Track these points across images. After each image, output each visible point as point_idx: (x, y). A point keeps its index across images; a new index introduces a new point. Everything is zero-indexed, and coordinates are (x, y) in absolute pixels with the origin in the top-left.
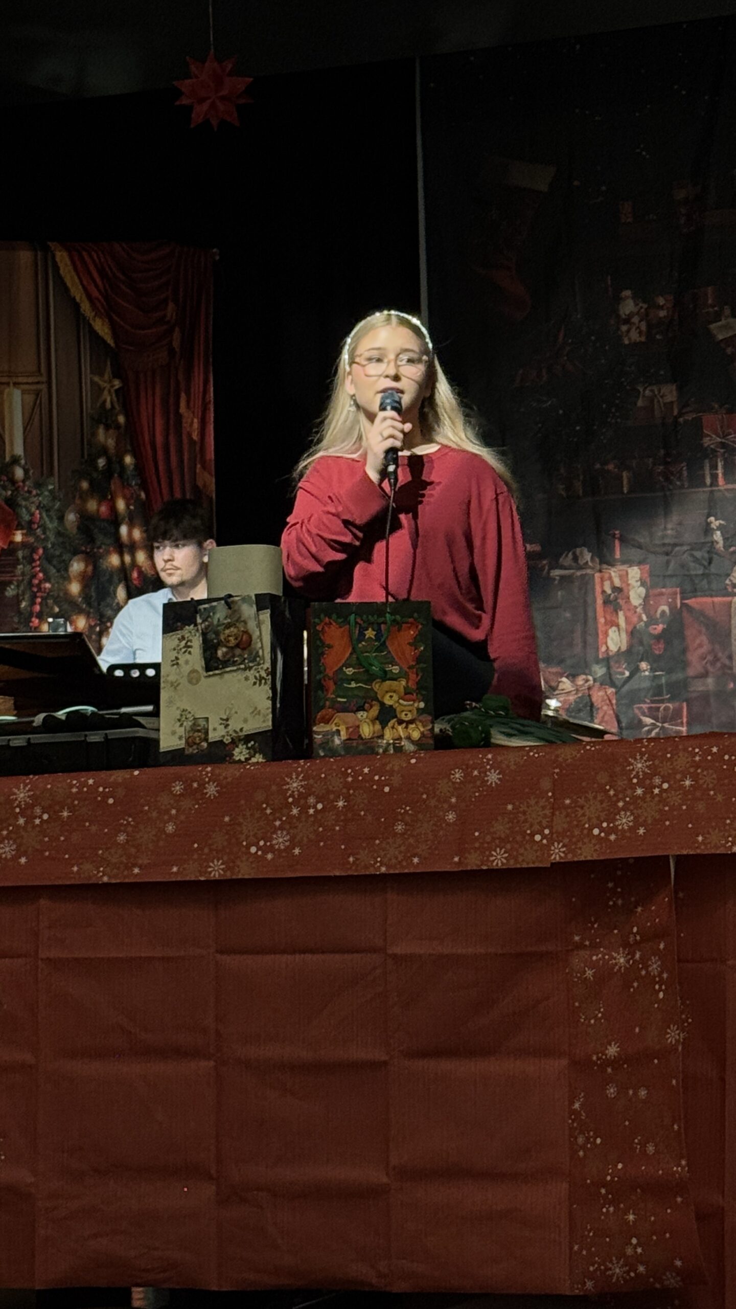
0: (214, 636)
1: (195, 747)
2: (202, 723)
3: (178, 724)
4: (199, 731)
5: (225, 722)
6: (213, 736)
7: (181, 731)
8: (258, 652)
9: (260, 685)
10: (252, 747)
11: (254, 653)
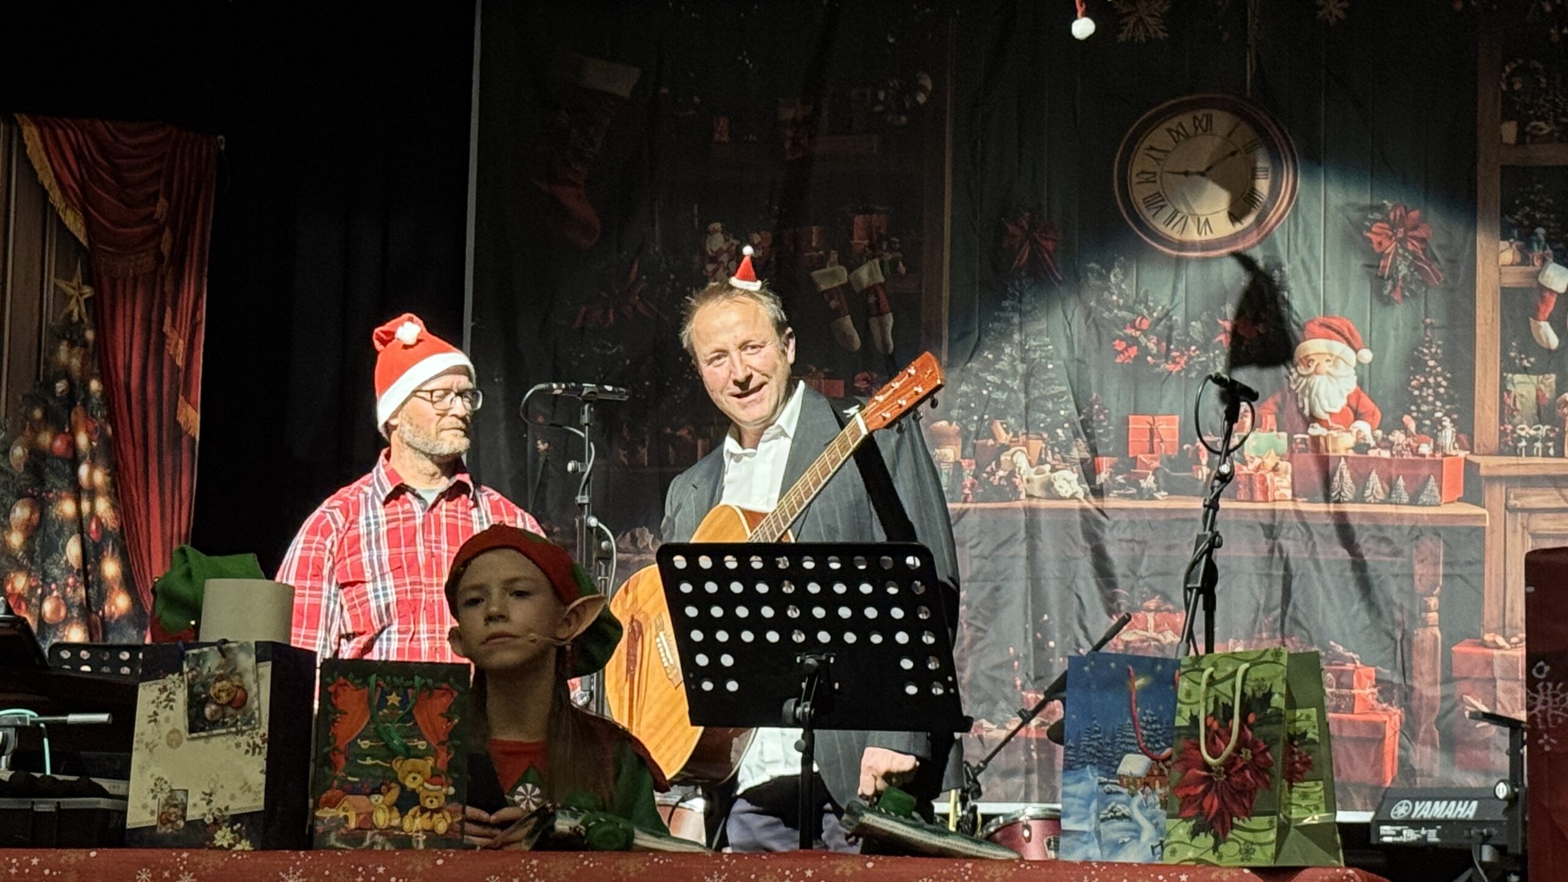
0: (201, 689)
1: (169, 825)
2: (180, 796)
3: (151, 795)
4: (175, 806)
5: (209, 797)
6: (192, 814)
7: (153, 804)
8: (253, 713)
9: (253, 754)
10: (238, 831)
11: (249, 714)
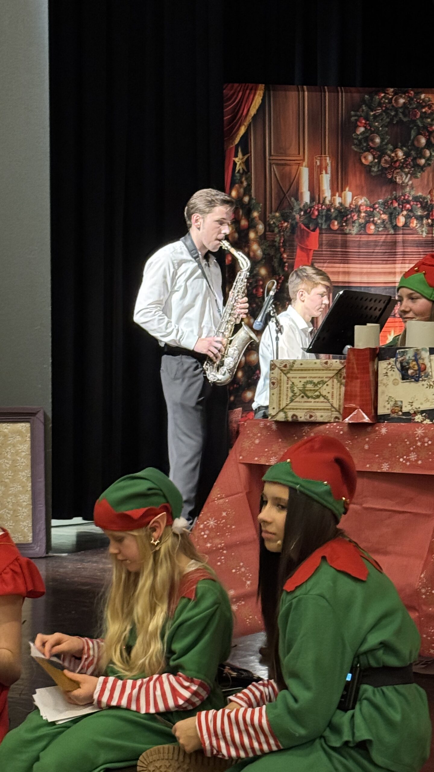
0: (406, 364)
1: (396, 414)
2: (399, 403)
3: (387, 403)
4: (397, 407)
5: (411, 404)
6: (405, 410)
7: (389, 406)
8: (429, 373)
9: (430, 388)
10: (424, 416)
11: (427, 374)
